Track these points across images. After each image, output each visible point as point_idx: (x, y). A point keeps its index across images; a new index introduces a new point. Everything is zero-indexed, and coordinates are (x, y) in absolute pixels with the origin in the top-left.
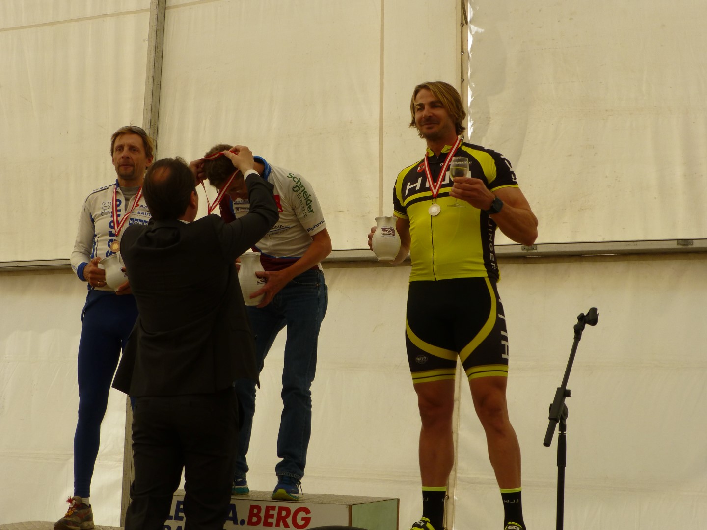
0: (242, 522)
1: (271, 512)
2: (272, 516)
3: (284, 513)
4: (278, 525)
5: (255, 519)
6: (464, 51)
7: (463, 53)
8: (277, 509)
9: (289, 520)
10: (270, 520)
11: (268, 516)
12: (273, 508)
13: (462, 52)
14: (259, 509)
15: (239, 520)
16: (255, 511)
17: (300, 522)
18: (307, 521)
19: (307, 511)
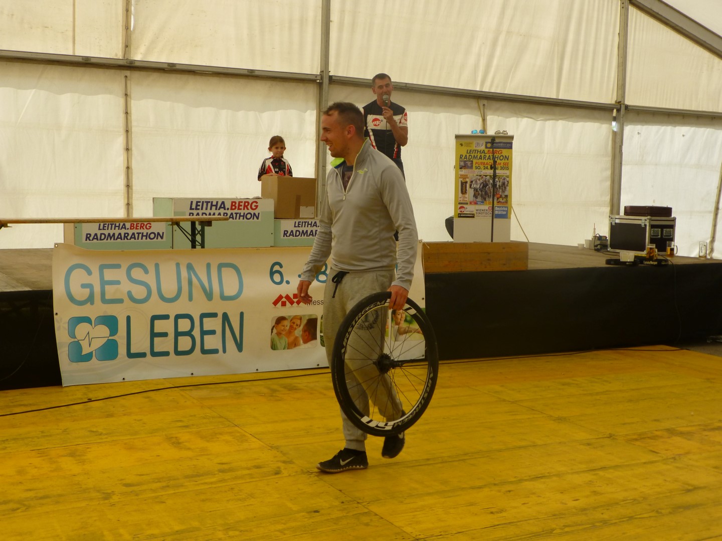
0: (228, 209)
1: (241, 204)
2: (241, 206)
3: (246, 204)
4: (244, 209)
5: (234, 207)
8: (243, 202)
9: (249, 207)
10: (240, 207)
11: (239, 205)
12: (242, 202)
14: (235, 203)
15: (226, 208)
16: (234, 204)
17: (254, 207)
18: (257, 207)
19: (257, 202)
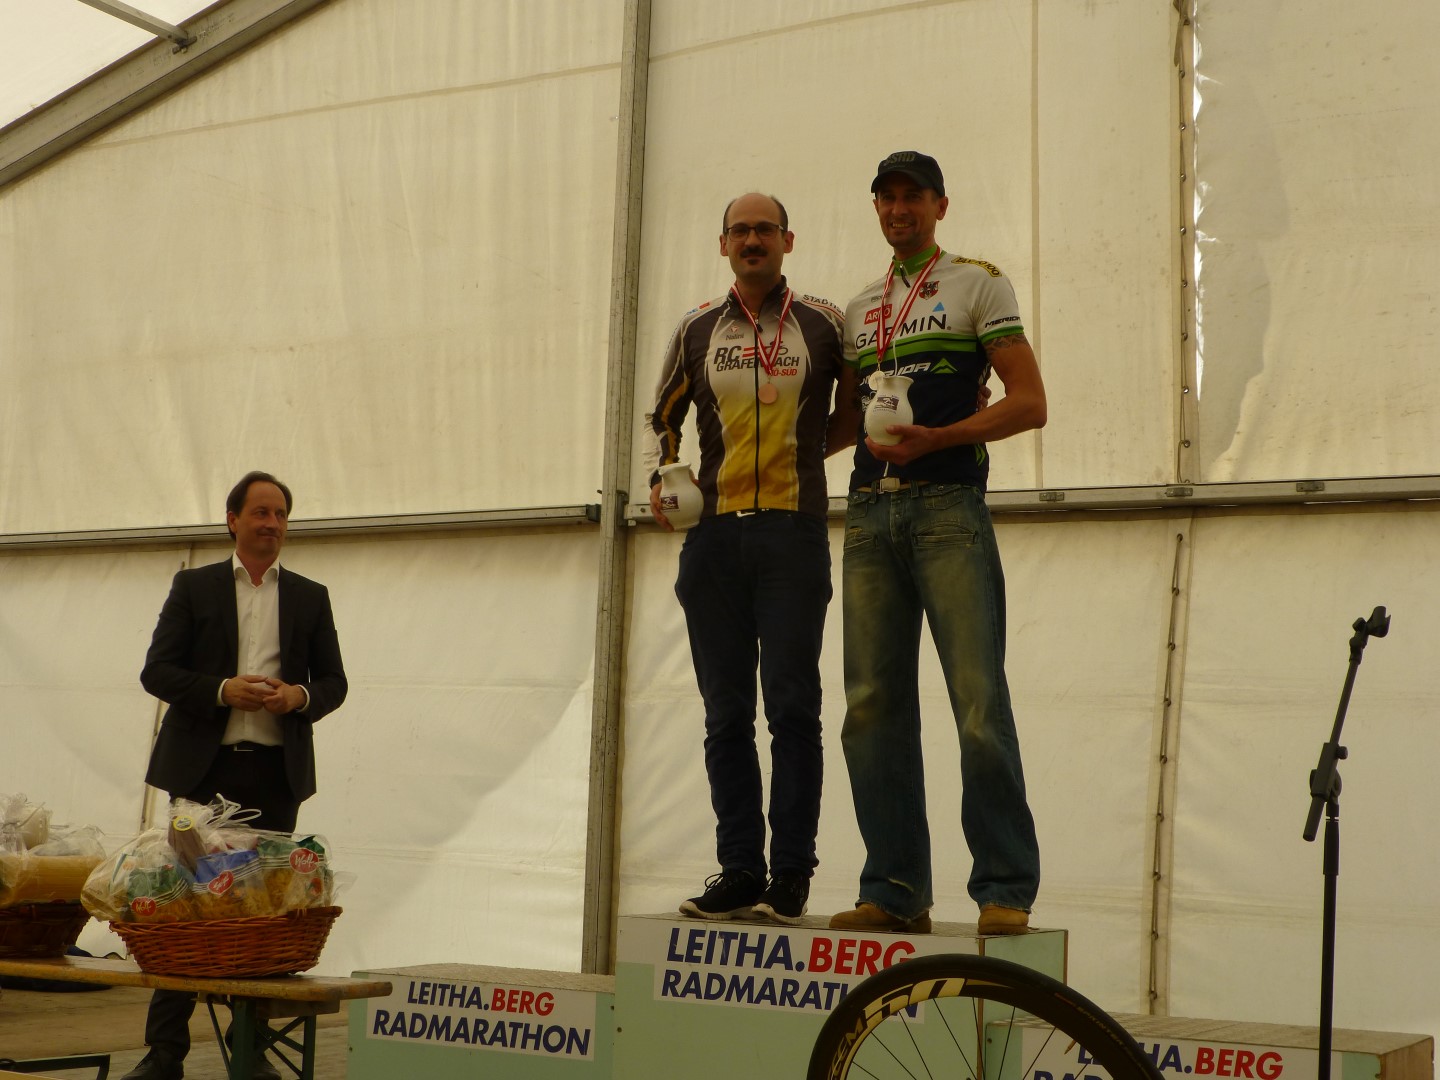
0: (800, 967)
1: (848, 950)
2: (850, 957)
3: (870, 952)
4: (860, 970)
5: (821, 962)
6: (1186, 124)
7: (1184, 126)
8: (858, 945)
9: (880, 964)
11: (843, 956)
12: (852, 943)
13: (1183, 124)
15: (794, 964)
16: (822, 948)
19: (909, 949)
